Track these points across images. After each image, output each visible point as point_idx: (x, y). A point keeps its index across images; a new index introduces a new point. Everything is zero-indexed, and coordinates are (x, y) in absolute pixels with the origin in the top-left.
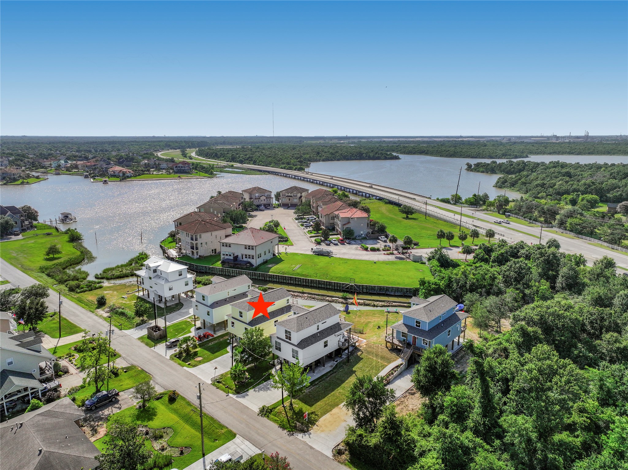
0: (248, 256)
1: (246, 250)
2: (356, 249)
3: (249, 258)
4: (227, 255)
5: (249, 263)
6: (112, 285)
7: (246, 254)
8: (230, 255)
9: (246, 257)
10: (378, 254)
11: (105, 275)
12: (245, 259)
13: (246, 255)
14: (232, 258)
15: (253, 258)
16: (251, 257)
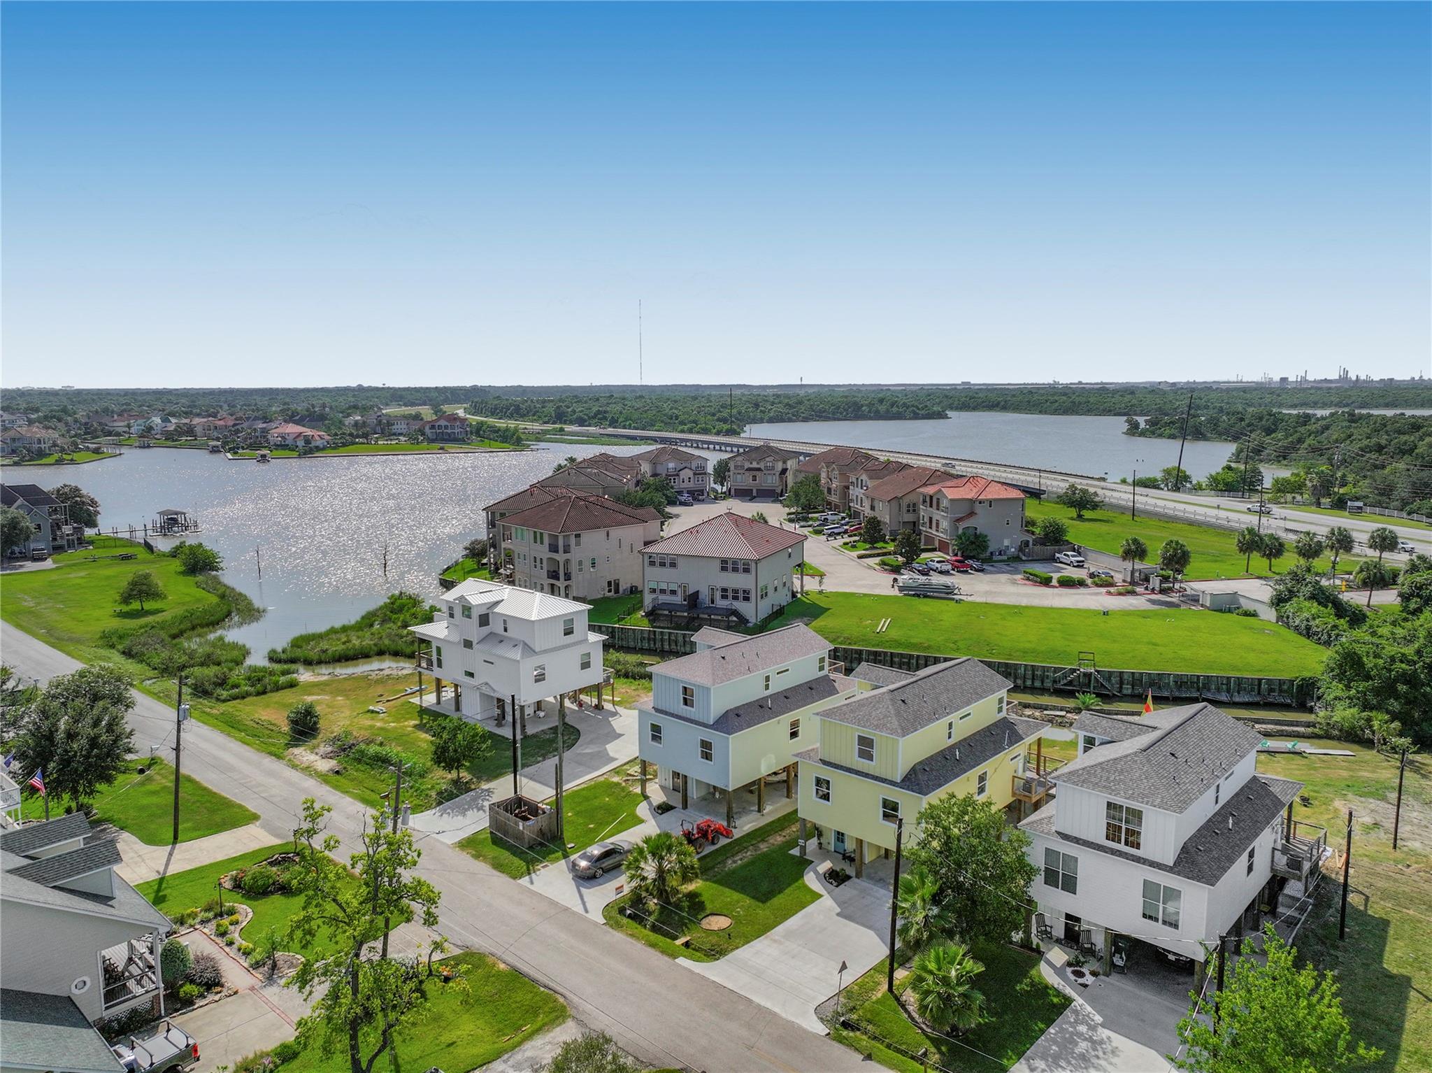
0: (730, 594)
1: (725, 574)
2: (1014, 582)
3: (736, 598)
4: (663, 591)
5: (735, 613)
6: (325, 678)
7: (725, 585)
8: (673, 592)
9: (724, 597)
10: (1089, 594)
11: (298, 653)
12: (721, 603)
13: (724, 590)
14: (678, 599)
15: (747, 599)
16: (741, 595)
